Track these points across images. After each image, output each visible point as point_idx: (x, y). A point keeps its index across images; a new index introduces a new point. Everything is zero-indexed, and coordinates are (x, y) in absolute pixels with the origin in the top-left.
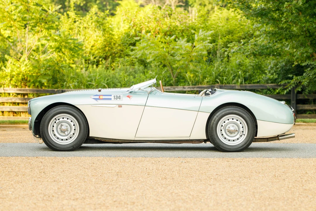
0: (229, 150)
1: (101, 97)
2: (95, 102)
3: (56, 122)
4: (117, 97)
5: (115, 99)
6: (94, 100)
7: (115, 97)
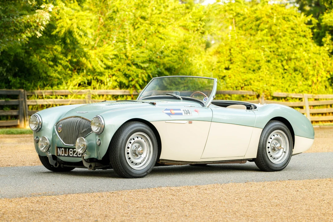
0: (276, 169)
1: (173, 112)
2: (168, 117)
3: (132, 143)
4: (186, 111)
5: (186, 115)
6: (167, 116)
7: (185, 111)
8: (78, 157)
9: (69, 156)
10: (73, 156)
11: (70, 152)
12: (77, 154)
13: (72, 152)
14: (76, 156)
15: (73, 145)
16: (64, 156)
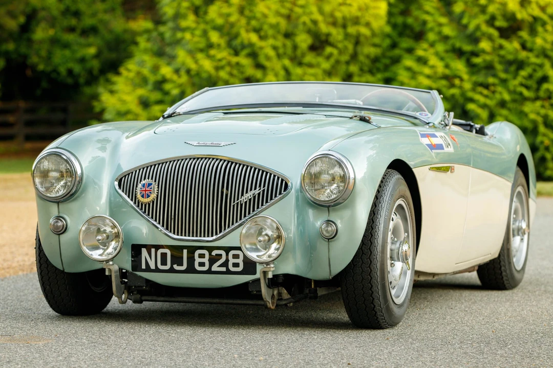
1: (432, 140)
8: (228, 272)
9: (191, 270)
10: (209, 272)
11: (198, 260)
12: (225, 264)
13: (206, 260)
14: (224, 269)
15: (210, 239)
16: (172, 270)
